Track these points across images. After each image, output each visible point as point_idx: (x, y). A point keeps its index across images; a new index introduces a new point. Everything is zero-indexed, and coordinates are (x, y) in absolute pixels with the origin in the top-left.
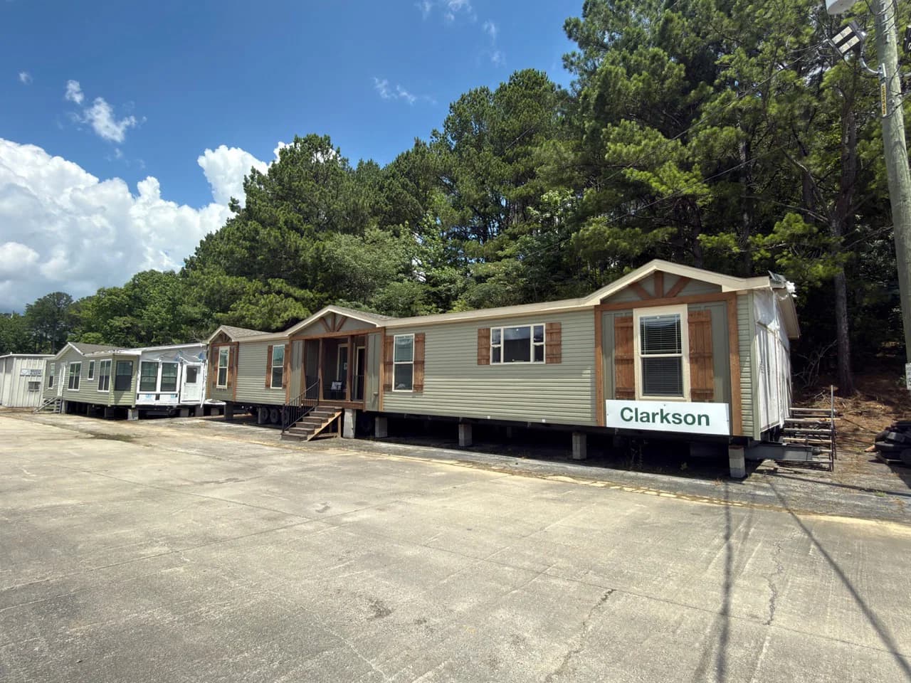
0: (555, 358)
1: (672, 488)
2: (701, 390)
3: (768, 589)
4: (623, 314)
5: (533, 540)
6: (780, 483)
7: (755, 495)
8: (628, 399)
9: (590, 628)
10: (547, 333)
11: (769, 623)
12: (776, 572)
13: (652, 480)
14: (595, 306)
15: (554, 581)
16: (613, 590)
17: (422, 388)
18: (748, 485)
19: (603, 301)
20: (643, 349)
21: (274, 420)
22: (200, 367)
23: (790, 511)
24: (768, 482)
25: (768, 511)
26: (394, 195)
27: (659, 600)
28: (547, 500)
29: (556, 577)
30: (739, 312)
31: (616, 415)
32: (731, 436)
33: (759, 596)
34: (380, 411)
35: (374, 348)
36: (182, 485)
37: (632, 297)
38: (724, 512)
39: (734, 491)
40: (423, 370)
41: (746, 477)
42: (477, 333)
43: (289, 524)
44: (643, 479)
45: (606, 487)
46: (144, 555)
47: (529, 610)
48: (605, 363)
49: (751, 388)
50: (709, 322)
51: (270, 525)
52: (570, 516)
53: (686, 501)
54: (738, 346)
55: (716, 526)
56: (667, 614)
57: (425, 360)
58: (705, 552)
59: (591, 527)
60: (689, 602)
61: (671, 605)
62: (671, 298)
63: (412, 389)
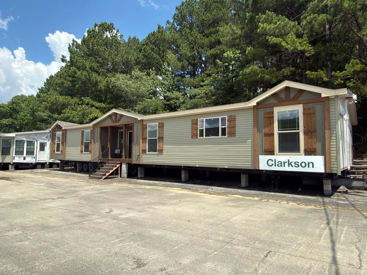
0: (232, 134)
1: (295, 200)
2: (310, 149)
3: (355, 250)
4: (268, 110)
5: (224, 226)
6: (351, 198)
7: (338, 203)
8: (271, 155)
9: (260, 272)
10: (228, 121)
11: (360, 268)
12: (358, 241)
13: (284, 196)
14: (254, 106)
15: (237, 247)
16: (270, 251)
17: (162, 151)
18: (334, 198)
19: (258, 103)
20: (279, 128)
21: (85, 170)
22: (46, 143)
23: (358, 211)
24: (344, 197)
25: (347, 211)
26: (147, 54)
27: (297, 256)
28: (229, 206)
29: (238, 245)
30: (331, 108)
32: (325, 173)
33: (352, 254)
34: (140, 163)
35: (137, 131)
36: (33, 200)
37: (273, 101)
38: (324, 211)
39: (327, 201)
40: (163, 142)
41: (332, 194)
42: (191, 122)
43: (90, 219)
44: (279, 196)
45: (260, 200)
46: (7, 236)
47: (225, 263)
48: (259, 136)
49: (336, 148)
50: (314, 114)
51: (80, 220)
52: (242, 214)
53: (303, 206)
54: (330, 126)
55: (321, 218)
56: (302, 264)
57: (164, 136)
58: (318, 231)
59: (255, 219)
60: (313, 257)
61: (304, 259)
62: (294, 101)
63: (157, 152)
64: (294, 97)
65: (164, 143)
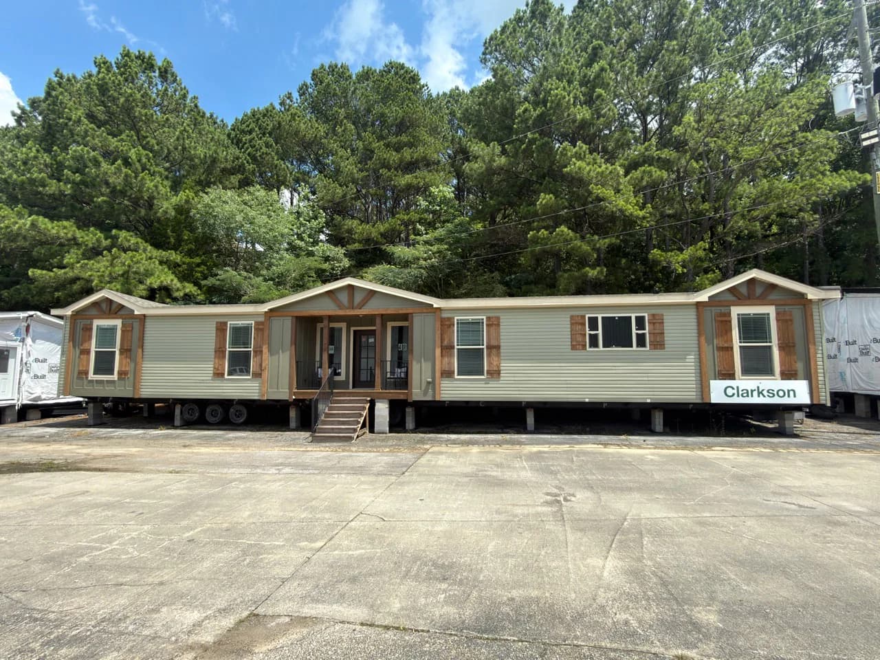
0: (658, 344)
2: (788, 371)
8: (729, 379)
10: (649, 323)
14: (702, 302)
17: (499, 374)
19: (711, 298)
20: (740, 339)
22: (15, 348)
30: (814, 314)
31: (719, 392)
32: (811, 404)
34: (437, 399)
37: (731, 298)
40: (498, 355)
42: (569, 319)
48: (707, 349)
49: (824, 369)
50: (792, 320)
54: (814, 339)
57: (502, 344)
62: (762, 301)
63: (483, 375)
64: (761, 295)
65: (502, 358)
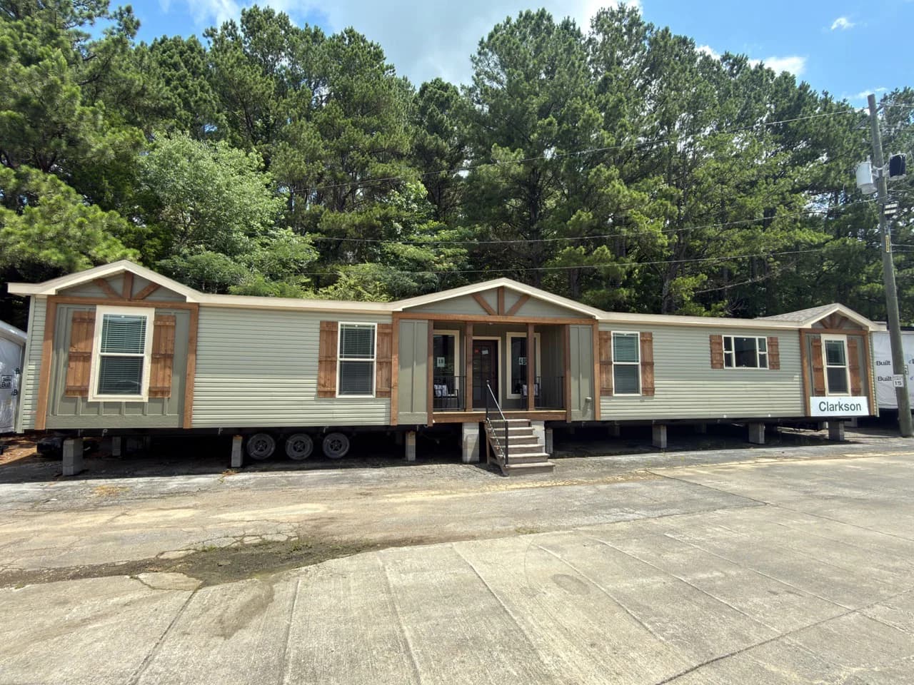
0: (775, 365)
2: (856, 389)
4: (815, 336)
8: (822, 396)
10: (768, 345)
17: (653, 391)
20: (827, 361)
31: (818, 406)
32: (870, 415)
34: (598, 419)
37: (819, 325)
40: (652, 372)
49: (875, 388)
57: (654, 361)
62: (839, 330)
63: (638, 392)
64: (840, 326)
65: (655, 375)
